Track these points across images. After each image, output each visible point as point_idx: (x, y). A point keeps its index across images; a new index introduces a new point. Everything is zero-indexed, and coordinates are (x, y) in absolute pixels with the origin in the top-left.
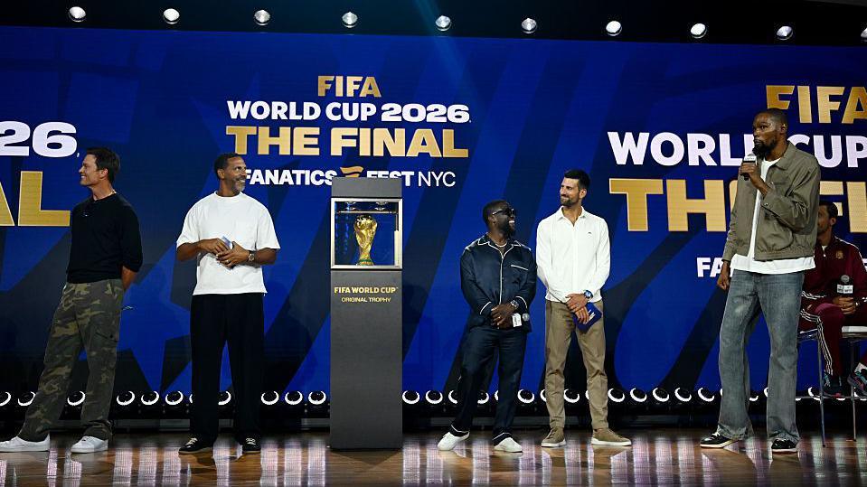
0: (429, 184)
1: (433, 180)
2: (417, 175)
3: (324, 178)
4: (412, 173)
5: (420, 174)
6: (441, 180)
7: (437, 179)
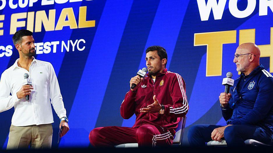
0: (68, 50)
1: (71, 47)
4: (58, 43)
5: (63, 43)
7: (74, 46)
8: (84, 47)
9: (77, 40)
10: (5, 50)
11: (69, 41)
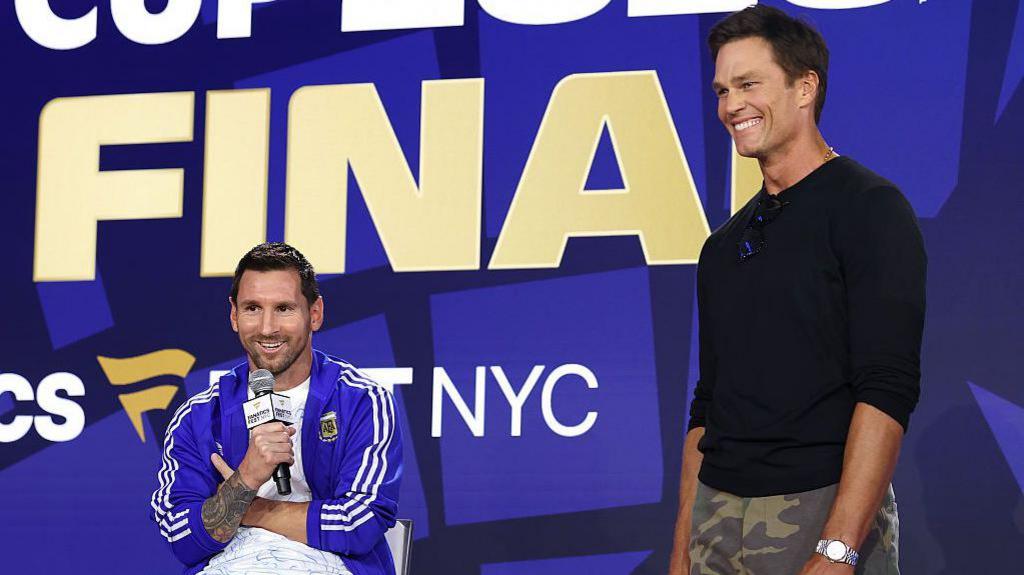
0: (477, 425)
1: (497, 407)
2: (423, 381)
3: (32, 408)
4: (405, 376)
5: (441, 378)
6: (532, 405)
7: (516, 402)
8: (592, 417)
9: (538, 370)
10: (34, 402)
11: (481, 372)
